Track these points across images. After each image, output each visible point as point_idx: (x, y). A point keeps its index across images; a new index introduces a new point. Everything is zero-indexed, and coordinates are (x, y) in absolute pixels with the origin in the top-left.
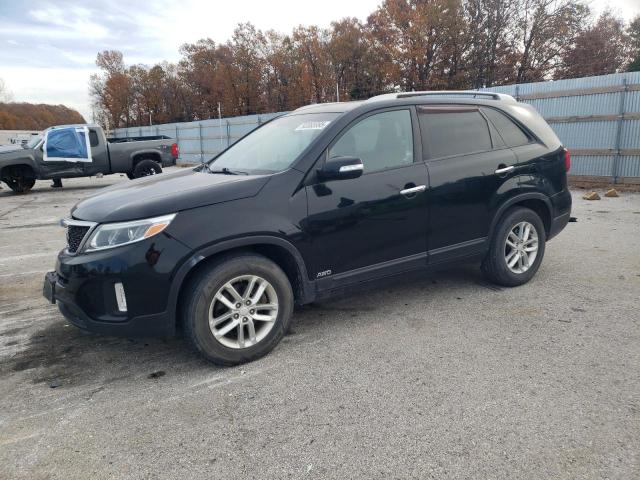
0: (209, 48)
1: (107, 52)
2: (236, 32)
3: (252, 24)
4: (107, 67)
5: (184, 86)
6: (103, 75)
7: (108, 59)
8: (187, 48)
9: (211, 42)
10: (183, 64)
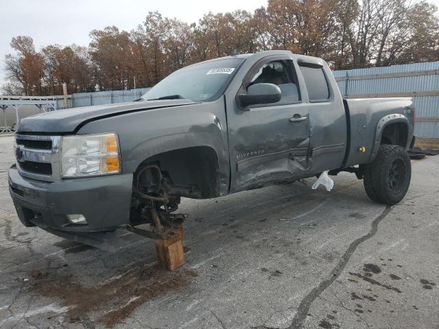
0: (114, 33)
1: (20, 37)
2: (148, 18)
3: (159, 12)
4: (20, 49)
5: (90, 63)
6: (17, 54)
7: (21, 42)
8: (95, 33)
9: (115, 29)
10: (92, 45)
